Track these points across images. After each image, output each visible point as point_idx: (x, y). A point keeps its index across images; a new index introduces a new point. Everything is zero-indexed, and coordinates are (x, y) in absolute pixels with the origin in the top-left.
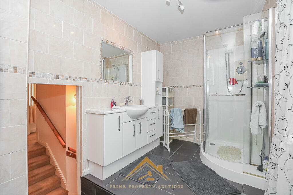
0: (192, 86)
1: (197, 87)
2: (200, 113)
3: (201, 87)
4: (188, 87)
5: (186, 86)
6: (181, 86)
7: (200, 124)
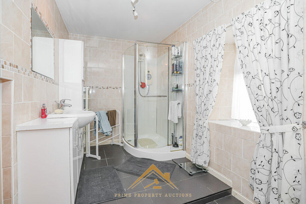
0: (109, 88)
1: (113, 88)
2: (120, 114)
3: (117, 89)
4: (104, 88)
5: (103, 87)
6: (97, 86)
7: (120, 124)
